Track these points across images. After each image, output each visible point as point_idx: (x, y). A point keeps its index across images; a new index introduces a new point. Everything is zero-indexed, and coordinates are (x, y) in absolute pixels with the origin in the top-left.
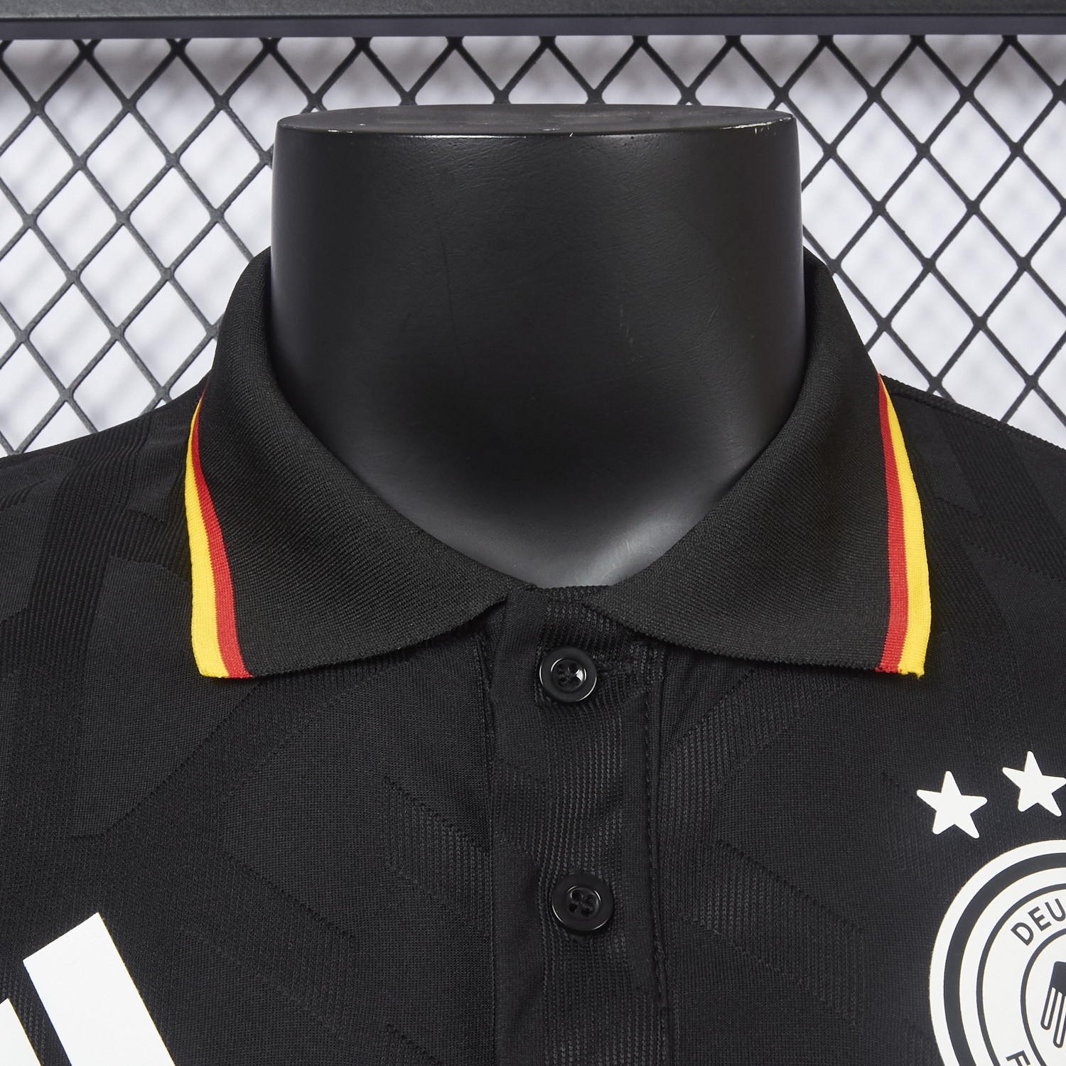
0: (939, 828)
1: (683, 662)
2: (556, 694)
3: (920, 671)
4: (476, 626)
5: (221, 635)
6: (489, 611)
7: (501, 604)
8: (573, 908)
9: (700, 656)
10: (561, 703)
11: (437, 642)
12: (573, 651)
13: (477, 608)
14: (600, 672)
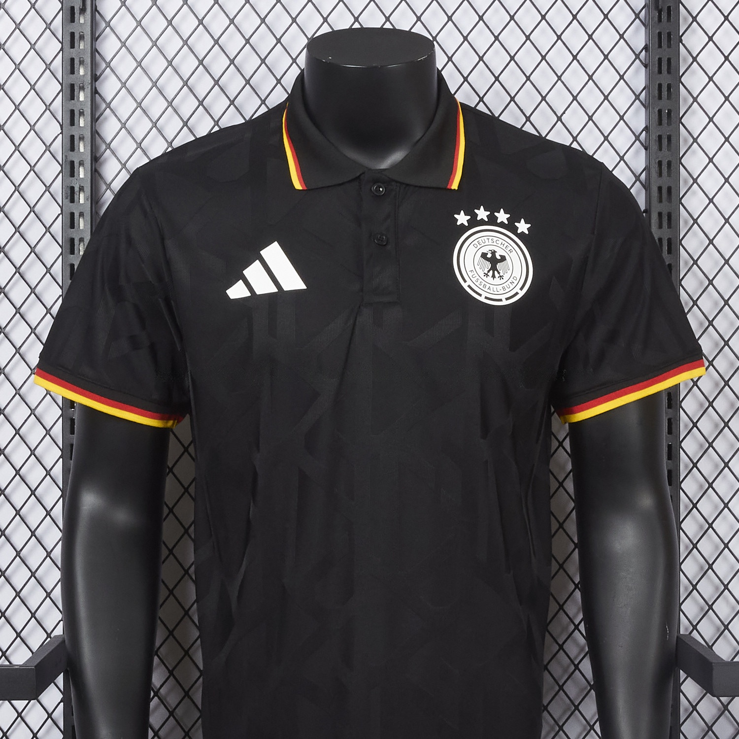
0: (458, 223)
1: (404, 186)
2: (376, 193)
3: (456, 188)
4: (358, 178)
5: (298, 176)
6: (360, 175)
7: (363, 173)
8: (379, 240)
9: (407, 185)
10: (377, 195)
11: (350, 182)
12: (380, 184)
13: (358, 174)
14: (386, 188)
